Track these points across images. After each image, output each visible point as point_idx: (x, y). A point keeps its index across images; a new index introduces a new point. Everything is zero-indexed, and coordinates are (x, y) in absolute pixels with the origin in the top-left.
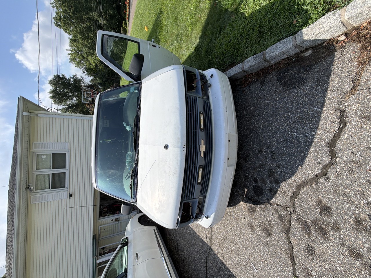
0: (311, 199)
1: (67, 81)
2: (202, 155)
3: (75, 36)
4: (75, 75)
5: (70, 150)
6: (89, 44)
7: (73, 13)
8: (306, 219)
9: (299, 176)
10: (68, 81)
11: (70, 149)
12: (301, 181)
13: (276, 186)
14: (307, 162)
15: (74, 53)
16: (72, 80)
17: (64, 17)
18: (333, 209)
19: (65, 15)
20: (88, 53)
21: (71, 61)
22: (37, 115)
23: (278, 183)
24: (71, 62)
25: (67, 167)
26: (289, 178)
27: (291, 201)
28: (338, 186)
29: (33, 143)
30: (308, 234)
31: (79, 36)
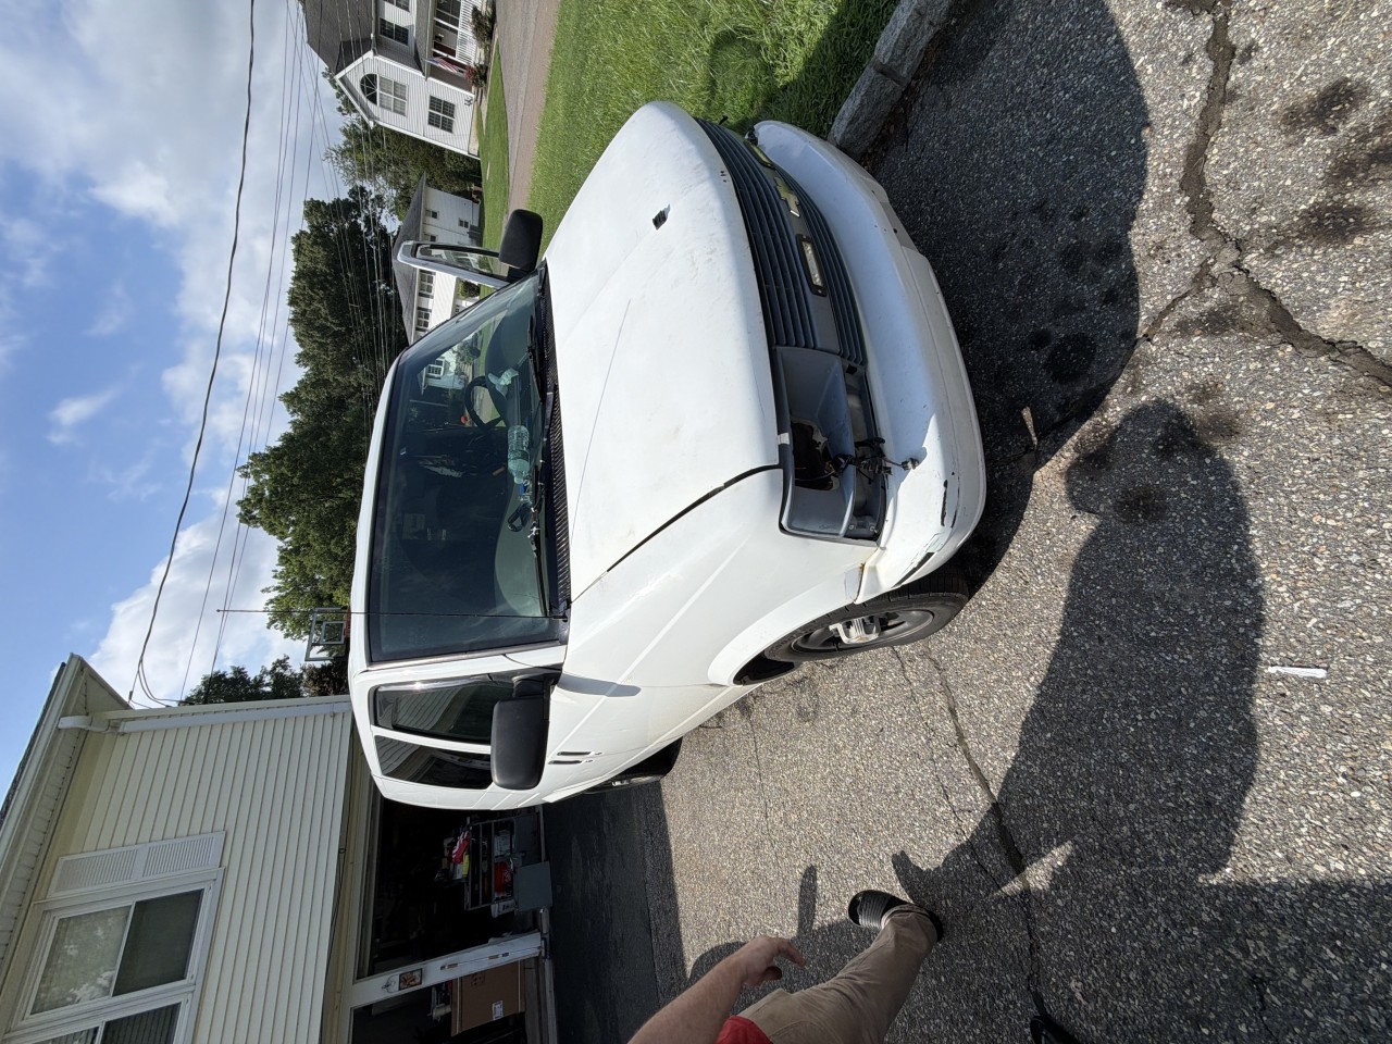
0: (1257, 144)
1: (246, 690)
2: (795, 212)
3: (301, 537)
4: (281, 658)
5: (226, 871)
6: (343, 550)
7: (304, 477)
8: (1303, 207)
9: (1164, 152)
10: (252, 687)
11: (225, 863)
12: (1181, 153)
13: (1118, 267)
14: (1150, 97)
15: (287, 594)
16: (267, 679)
17: (274, 492)
18: (1348, 76)
19: (276, 488)
20: (338, 576)
21: (273, 622)
22: (116, 727)
23: (1117, 249)
24: (272, 627)
25: (194, 973)
26: (1141, 194)
27: (1202, 240)
28: (1292, 25)
29: (61, 861)
30: (1360, 229)
31: (313, 534)
